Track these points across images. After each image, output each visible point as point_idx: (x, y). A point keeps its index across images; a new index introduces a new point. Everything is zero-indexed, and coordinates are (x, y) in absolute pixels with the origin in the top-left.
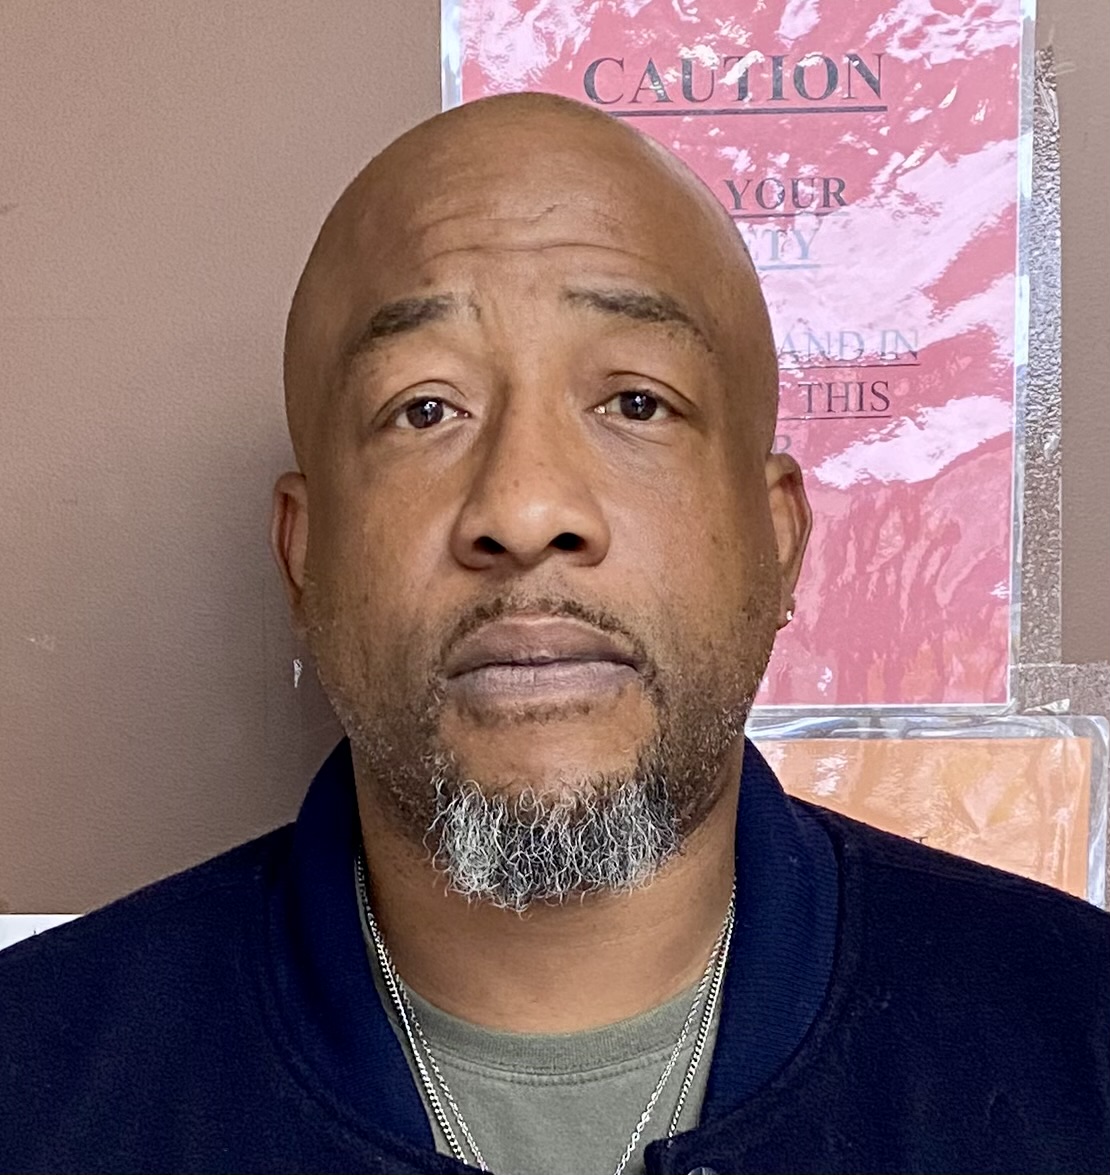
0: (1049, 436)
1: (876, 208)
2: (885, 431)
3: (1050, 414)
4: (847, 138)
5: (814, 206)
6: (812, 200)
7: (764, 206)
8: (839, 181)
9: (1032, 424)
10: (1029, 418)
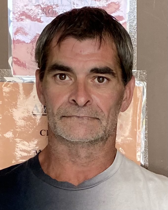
0: (134, 22)
3: (135, 18)
9: (131, 20)
10: (130, 18)
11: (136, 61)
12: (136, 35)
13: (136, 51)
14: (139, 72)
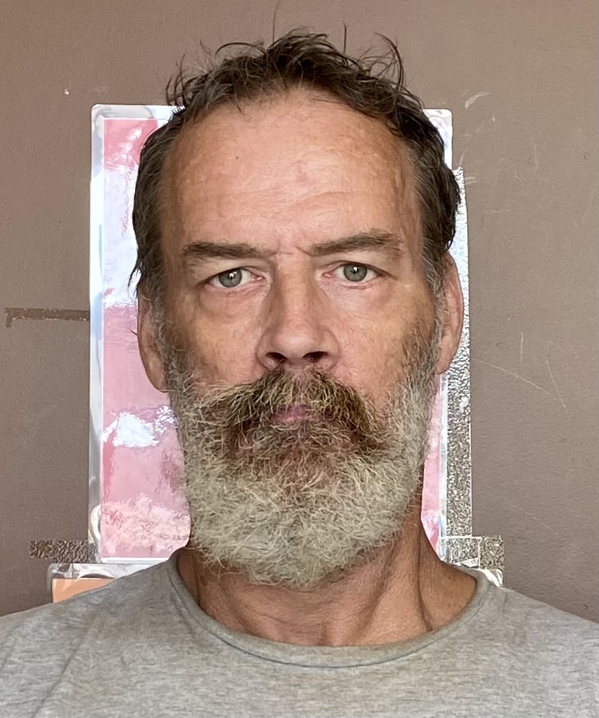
0: (463, 398)
3: (463, 385)
9: (452, 391)
10: (450, 387)
11: (471, 508)
12: (470, 432)
13: (470, 481)
14: (479, 543)
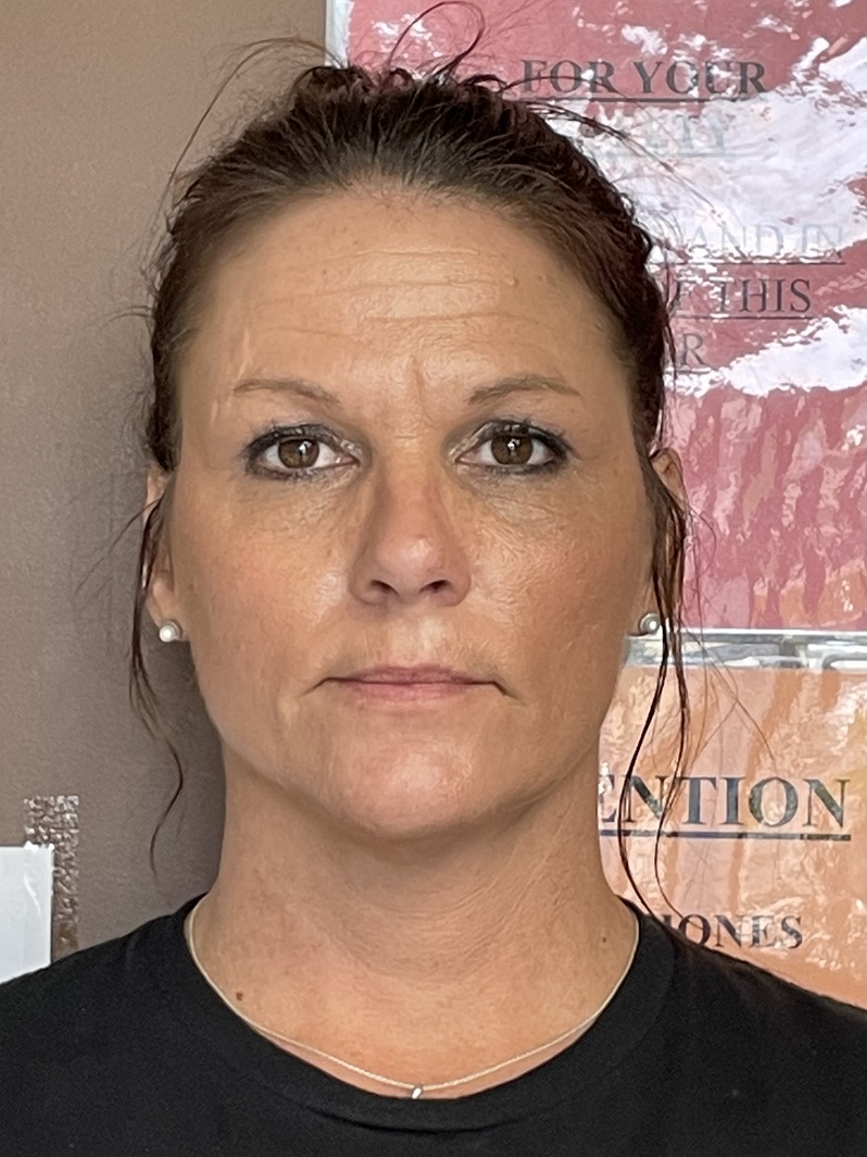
1: (797, 97)
2: (805, 333)
4: (767, 22)
5: (730, 91)
6: (728, 86)
7: (676, 91)
8: (757, 65)
